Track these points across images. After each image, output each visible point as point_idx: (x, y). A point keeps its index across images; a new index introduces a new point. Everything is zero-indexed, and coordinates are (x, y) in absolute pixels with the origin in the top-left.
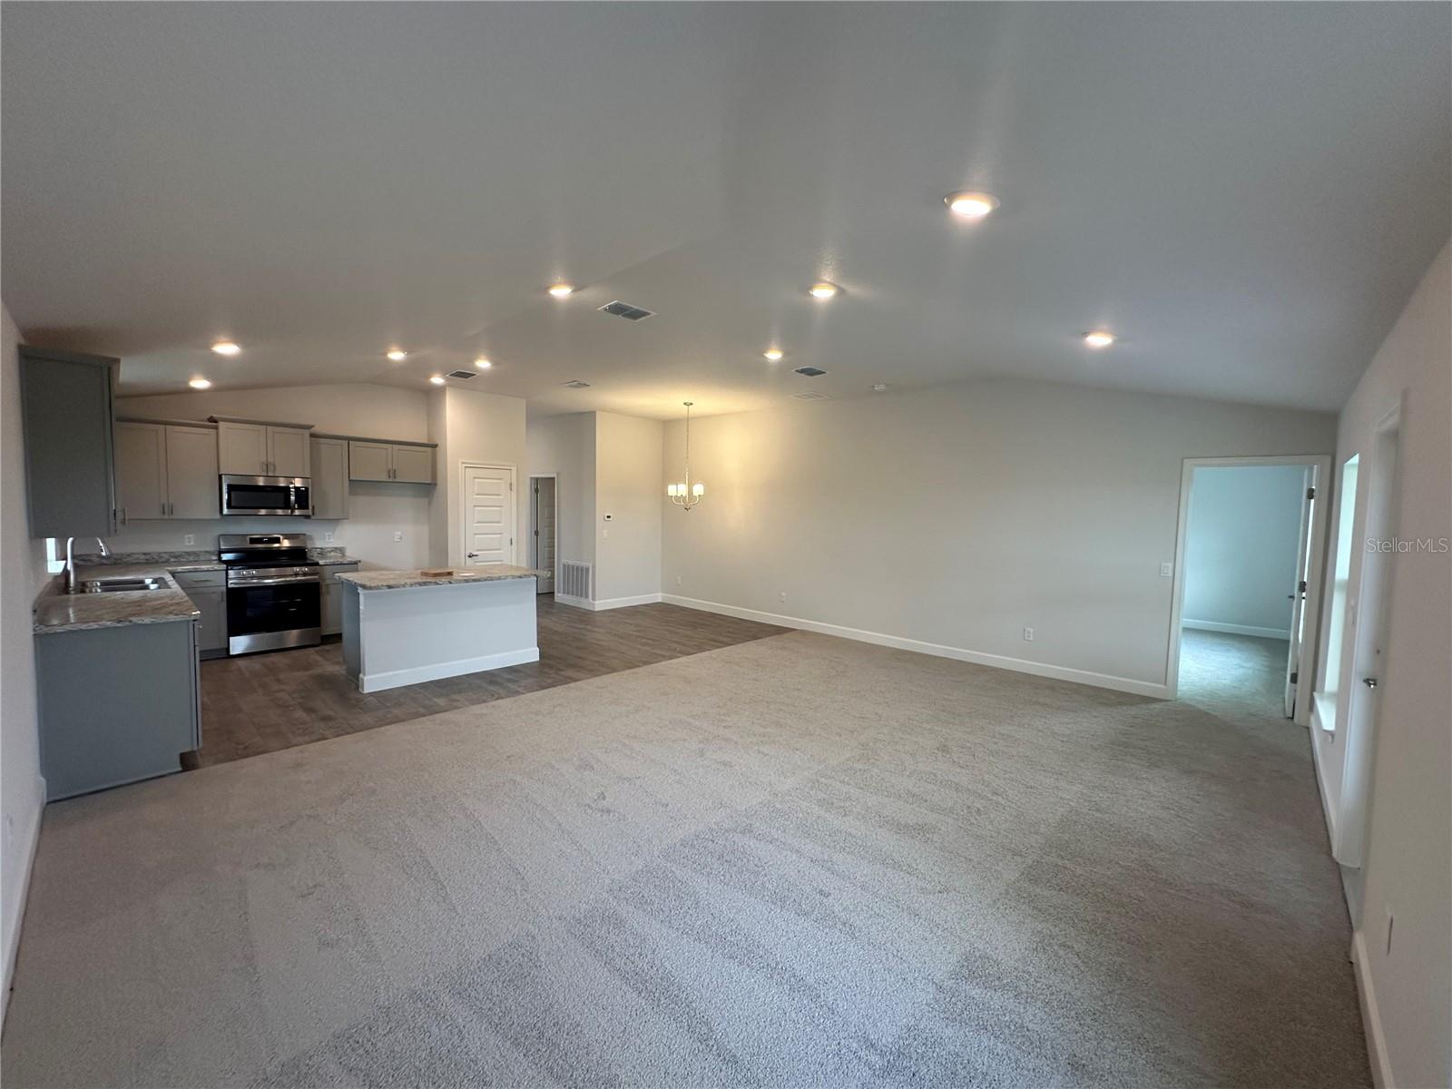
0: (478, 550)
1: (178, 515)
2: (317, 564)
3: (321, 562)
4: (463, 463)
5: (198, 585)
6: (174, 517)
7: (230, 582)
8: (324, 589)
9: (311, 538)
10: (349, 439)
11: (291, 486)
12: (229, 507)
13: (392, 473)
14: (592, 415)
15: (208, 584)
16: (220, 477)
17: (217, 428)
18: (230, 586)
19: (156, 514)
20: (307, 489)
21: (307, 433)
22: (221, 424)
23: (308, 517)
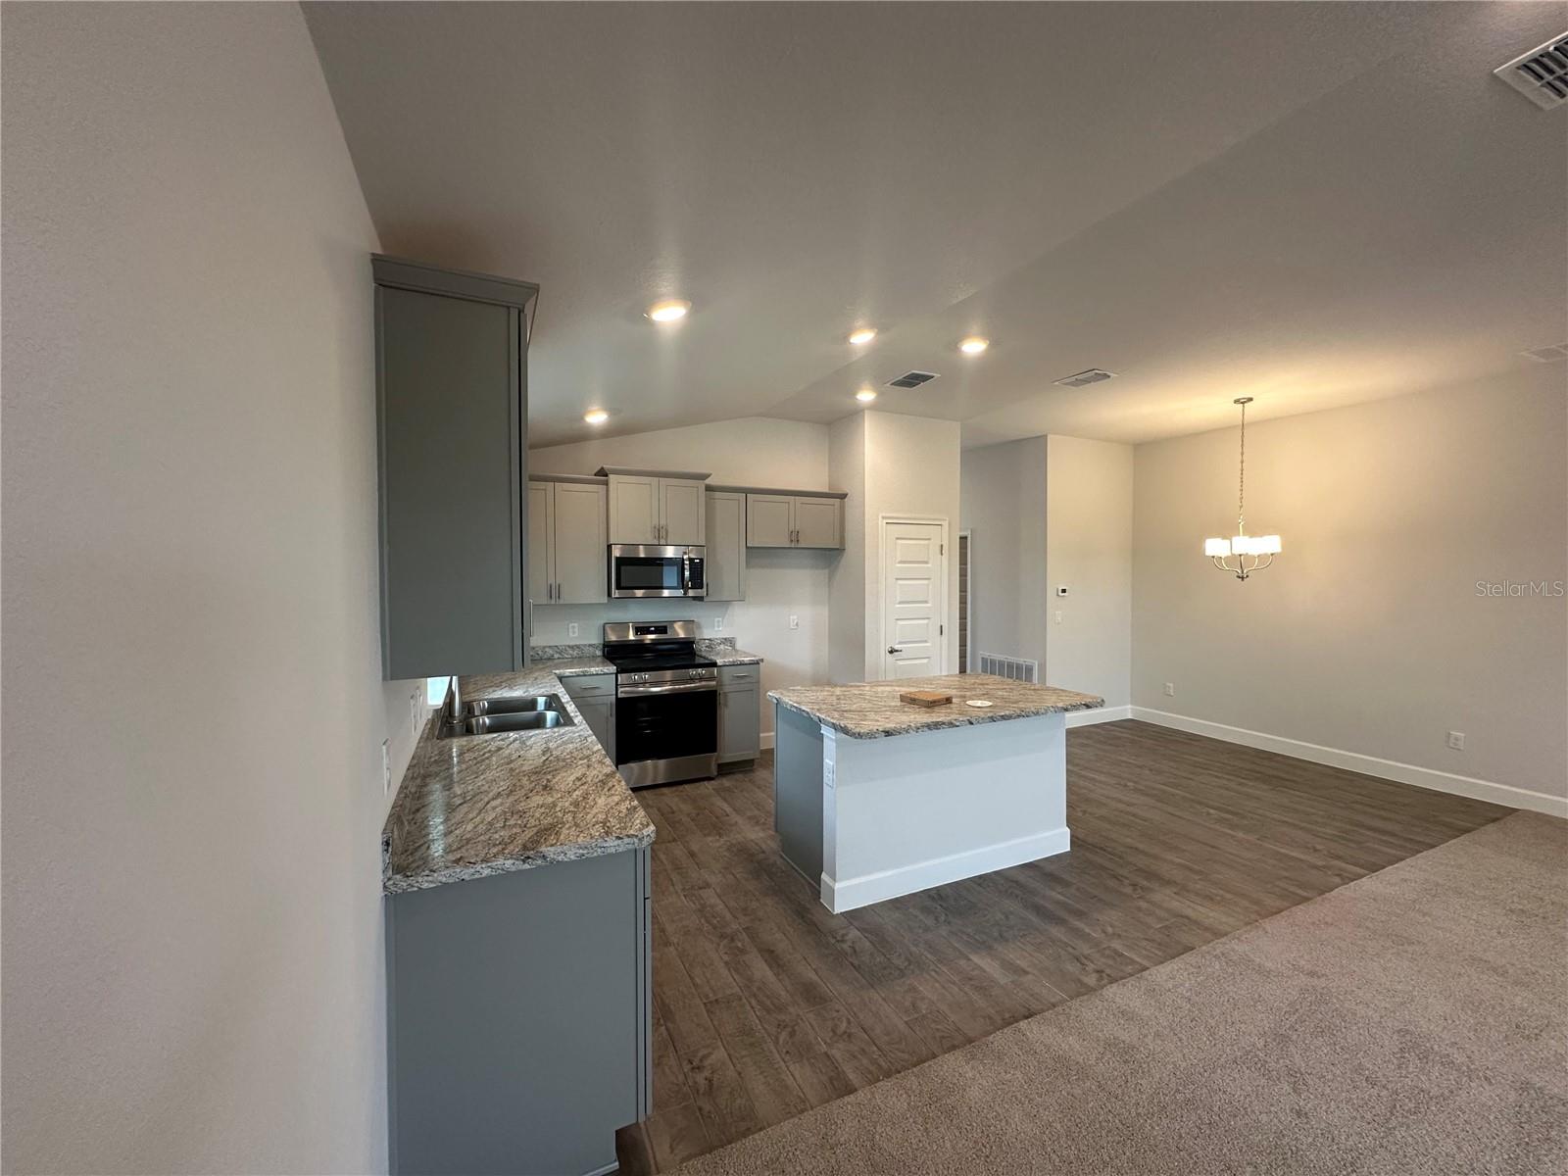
0: (900, 643)
1: (566, 599)
2: (714, 664)
3: (720, 662)
4: (883, 518)
5: (586, 694)
6: (561, 602)
7: (620, 690)
8: (721, 699)
9: (699, 627)
10: (747, 491)
11: (686, 557)
12: (618, 587)
13: (795, 536)
14: (1039, 442)
15: (597, 692)
16: (609, 547)
17: (606, 483)
18: (619, 696)
19: (544, 600)
20: (702, 560)
21: (701, 485)
22: (612, 478)
23: (700, 599)
